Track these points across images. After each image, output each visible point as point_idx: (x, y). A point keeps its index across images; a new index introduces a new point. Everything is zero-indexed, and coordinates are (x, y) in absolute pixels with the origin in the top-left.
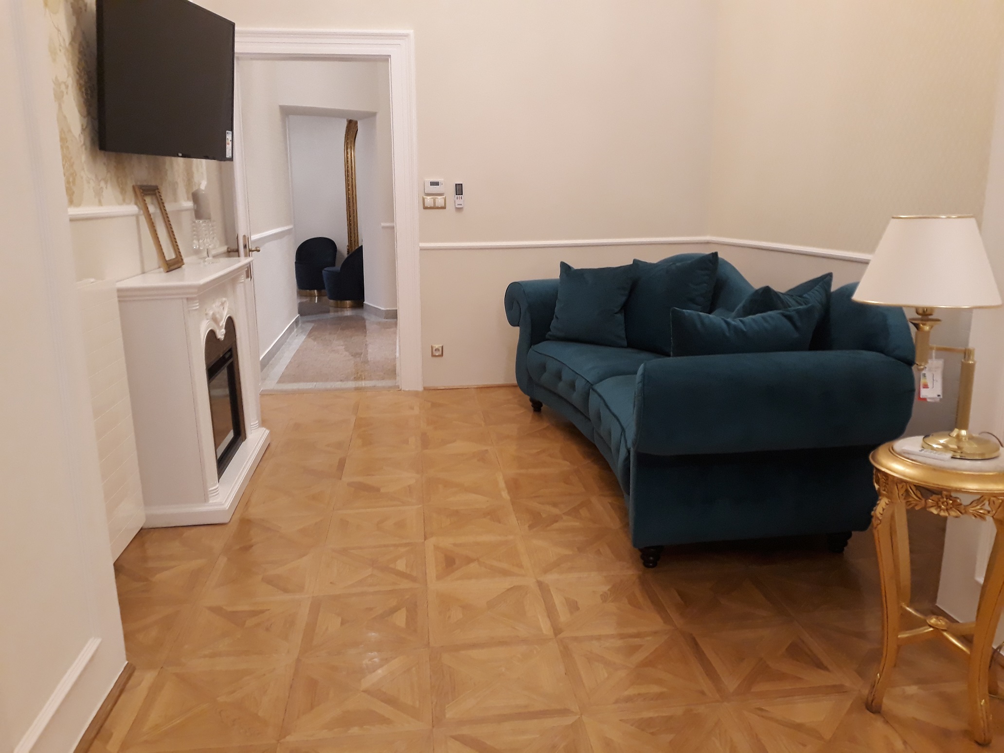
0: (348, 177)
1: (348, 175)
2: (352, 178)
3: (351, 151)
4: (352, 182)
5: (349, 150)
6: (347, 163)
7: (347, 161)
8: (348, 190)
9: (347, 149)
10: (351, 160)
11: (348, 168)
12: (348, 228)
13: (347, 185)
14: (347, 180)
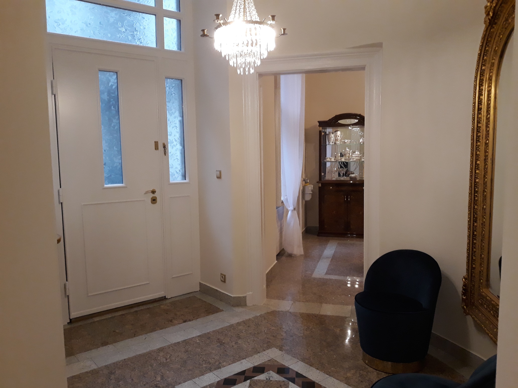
0: (478, 141)
1: (478, 137)
2: (487, 144)
3: (490, 86)
4: (486, 152)
5: (485, 87)
6: (479, 113)
7: (480, 109)
8: (474, 167)
9: (481, 85)
10: (489, 105)
11: (478, 122)
12: (469, 243)
13: (475, 156)
14: (475, 149)
